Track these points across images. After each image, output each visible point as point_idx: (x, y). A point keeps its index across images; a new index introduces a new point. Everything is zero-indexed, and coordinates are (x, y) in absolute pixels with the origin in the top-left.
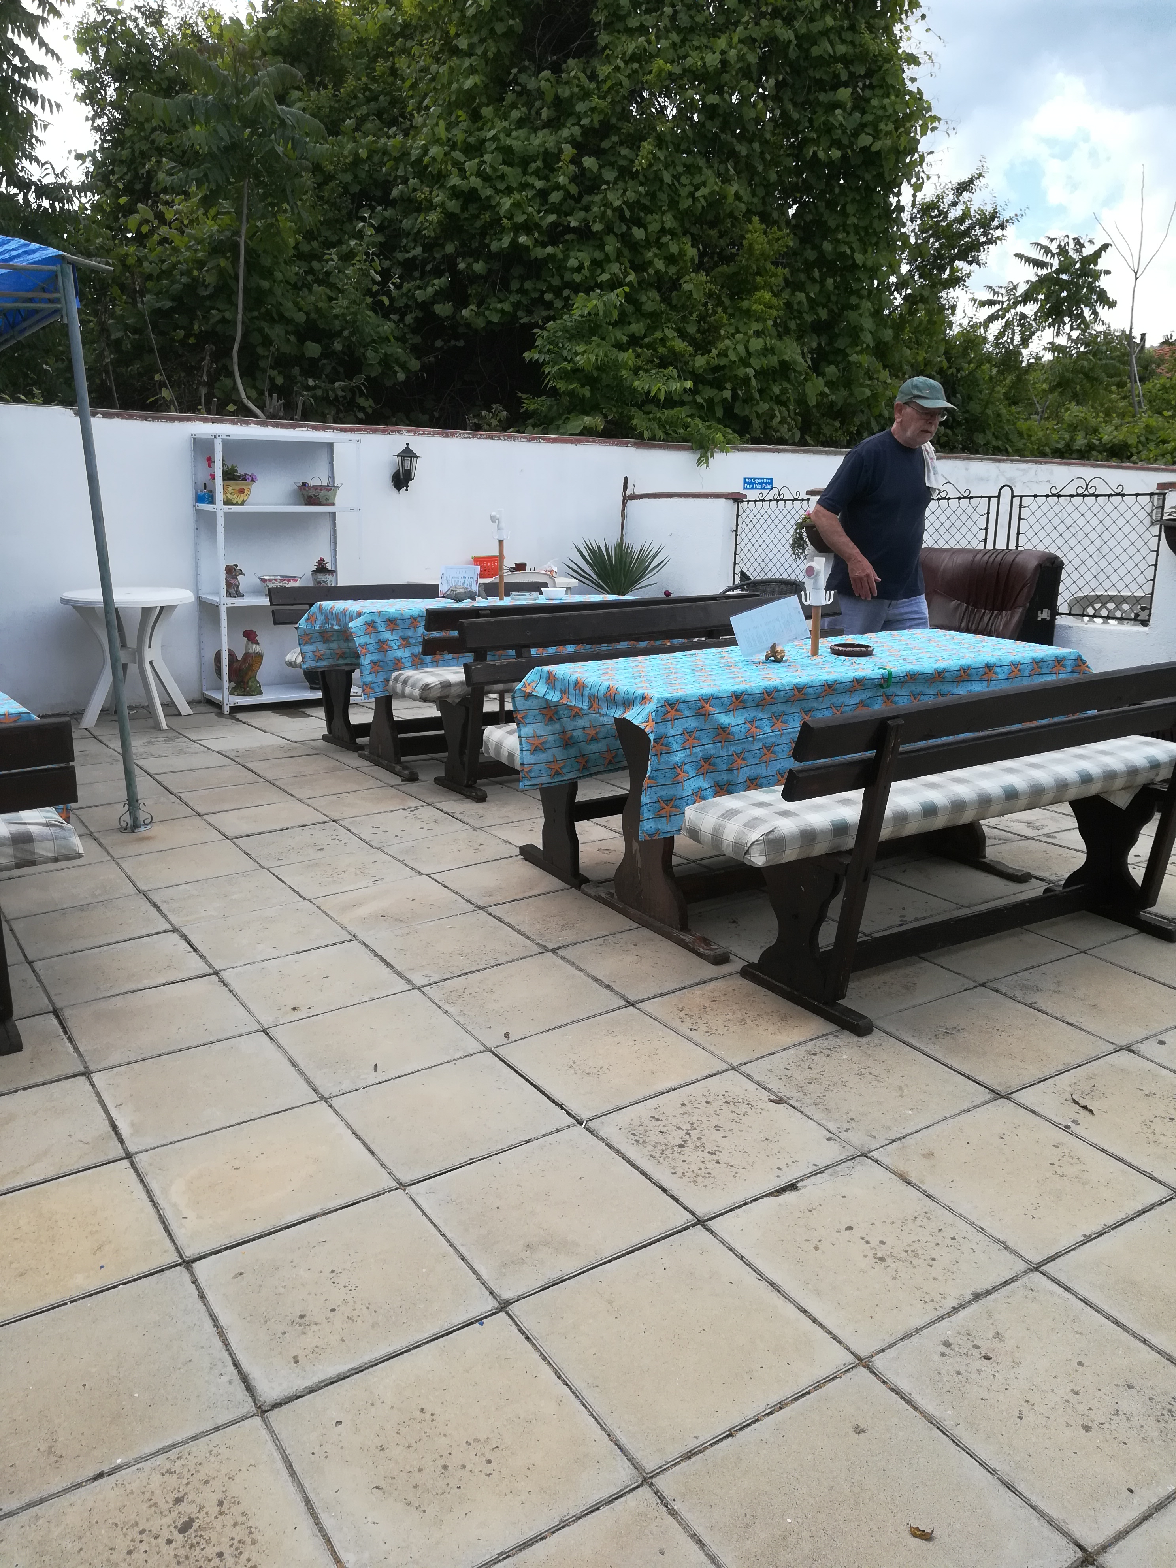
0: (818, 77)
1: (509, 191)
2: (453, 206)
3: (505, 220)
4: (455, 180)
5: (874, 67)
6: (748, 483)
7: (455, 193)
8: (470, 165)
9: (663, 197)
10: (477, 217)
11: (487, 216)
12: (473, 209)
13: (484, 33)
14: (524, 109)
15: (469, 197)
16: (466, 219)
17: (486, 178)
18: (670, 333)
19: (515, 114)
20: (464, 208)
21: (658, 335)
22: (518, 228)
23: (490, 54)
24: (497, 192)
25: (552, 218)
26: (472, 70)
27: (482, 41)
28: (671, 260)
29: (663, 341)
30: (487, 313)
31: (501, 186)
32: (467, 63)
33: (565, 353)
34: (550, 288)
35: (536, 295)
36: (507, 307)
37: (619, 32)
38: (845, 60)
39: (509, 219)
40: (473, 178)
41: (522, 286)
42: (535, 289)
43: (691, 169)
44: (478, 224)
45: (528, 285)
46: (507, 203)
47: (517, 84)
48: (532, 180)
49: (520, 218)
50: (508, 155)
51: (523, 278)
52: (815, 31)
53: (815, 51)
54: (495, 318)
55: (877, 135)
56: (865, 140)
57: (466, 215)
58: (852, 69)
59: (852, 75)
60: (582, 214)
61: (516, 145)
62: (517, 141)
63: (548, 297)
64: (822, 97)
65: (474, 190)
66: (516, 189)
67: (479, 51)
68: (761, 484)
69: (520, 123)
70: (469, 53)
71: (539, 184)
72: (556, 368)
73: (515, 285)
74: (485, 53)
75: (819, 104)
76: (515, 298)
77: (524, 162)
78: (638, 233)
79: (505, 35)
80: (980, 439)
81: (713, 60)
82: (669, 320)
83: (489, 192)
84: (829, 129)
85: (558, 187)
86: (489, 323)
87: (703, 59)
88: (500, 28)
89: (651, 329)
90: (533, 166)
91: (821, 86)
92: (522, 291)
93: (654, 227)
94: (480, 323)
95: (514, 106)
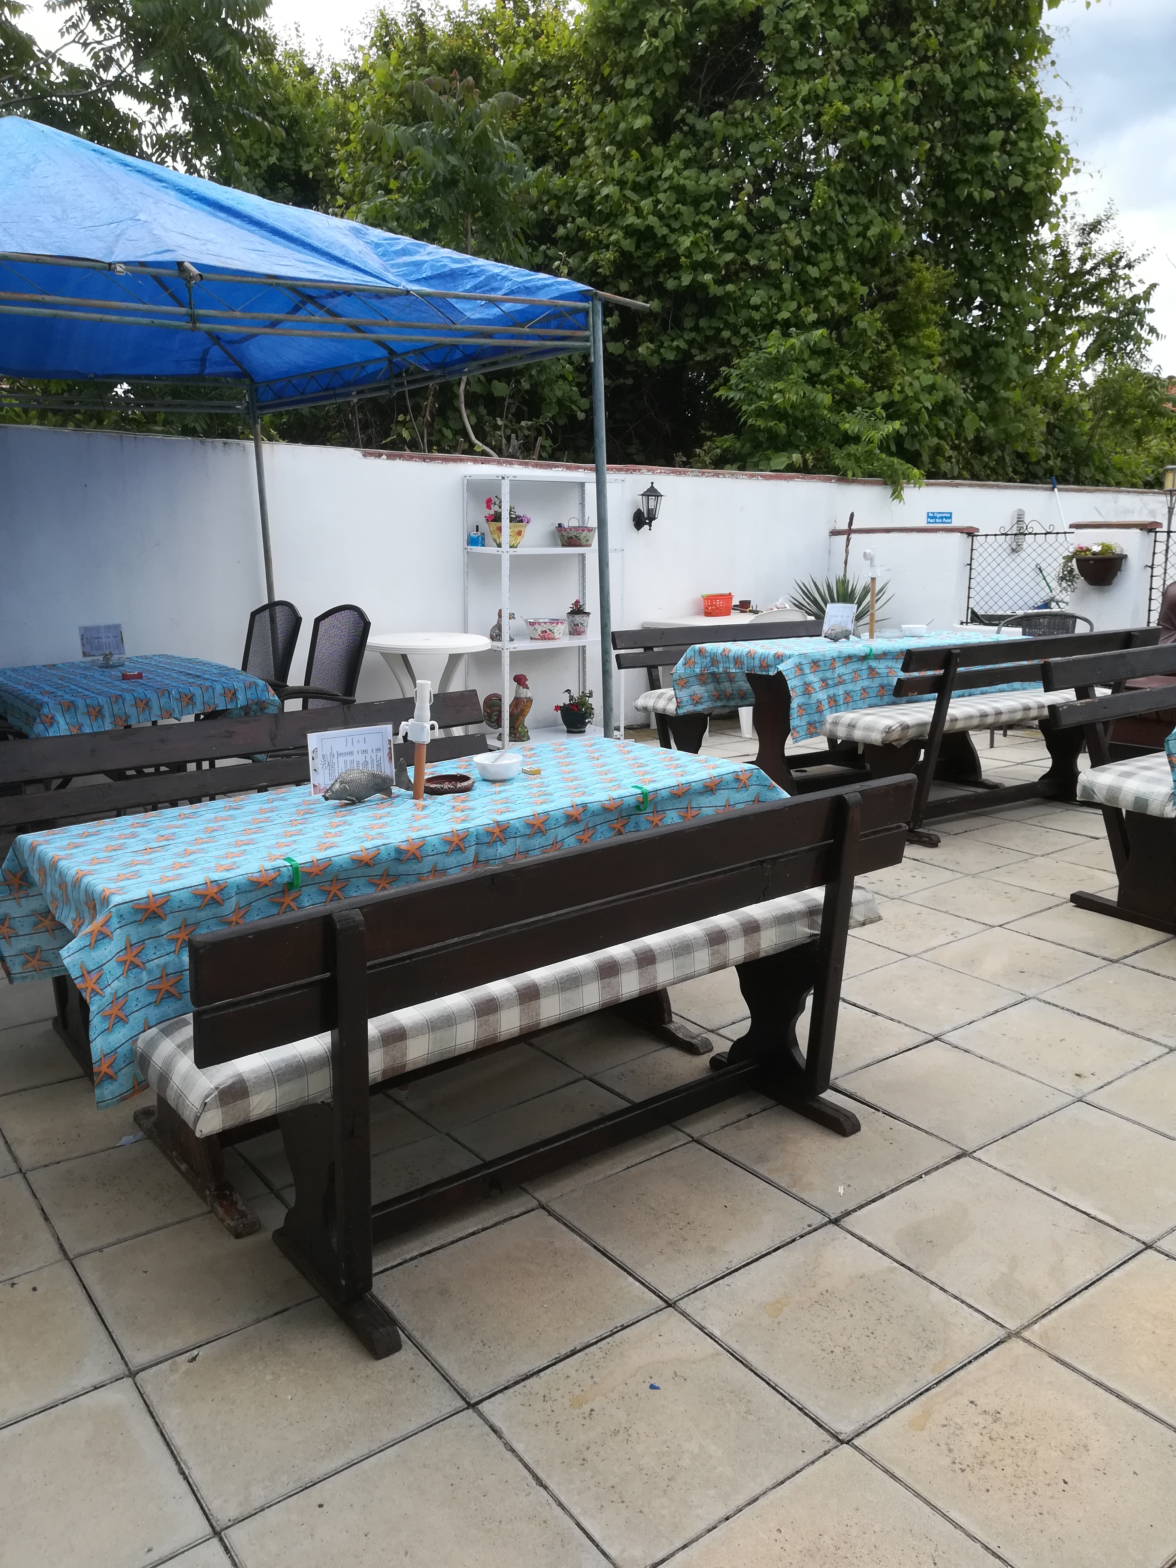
0: (968, 120)
1: (684, 230)
2: (628, 244)
3: (683, 259)
4: (631, 219)
5: (1018, 111)
6: (931, 518)
7: (629, 231)
8: (646, 204)
9: (833, 236)
10: (648, 255)
11: (663, 254)
12: (645, 248)
13: (652, 73)
14: (694, 149)
15: (643, 236)
16: (639, 257)
17: (661, 216)
18: (846, 370)
19: (684, 154)
20: (638, 247)
21: (834, 371)
22: (696, 267)
23: (658, 94)
24: (673, 231)
25: (729, 256)
26: (638, 110)
27: (649, 82)
28: (841, 298)
29: (841, 379)
30: (662, 350)
31: (676, 225)
32: (634, 103)
33: (760, 391)
34: (727, 325)
35: (710, 333)
36: (683, 345)
37: (786, 74)
38: (995, 105)
39: (686, 257)
40: (650, 217)
41: (697, 324)
42: (710, 327)
43: (856, 209)
44: (652, 262)
45: (703, 323)
46: (686, 242)
47: (686, 124)
48: (706, 219)
49: (700, 257)
50: (680, 192)
51: (698, 316)
52: (969, 75)
53: (968, 95)
54: (670, 356)
55: (1025, 175)
56: (1015, 181)
57: (639, 253)
58: (999, 113)
59: (999, 118)
60: (758, 252)
61: (690, 184)
62: (689, 179)
63: (726, 334)
64: (972, 139)
65: (650, 228)
66: (690, 228)
67: (646, 91)
68: (942, 518)
69: (688, 163)
70: (638, 93)
71: (714, 223)
72: (753, 407)
73: (688, 323)
74: (653, 93)
75: (968, 145)
76: (689, 336)
77: (696, 202)
78: (814, 272)
79: (673, 75)
80: (1086, 472)
81: (879, 102)
82: (842, 358)
83: (665, 231)
84: (980, 170)
85: (731, 226)
86: (663, 360)
87: (870, 102)
88: (668, 69)
89: (826, 366)
90: (706, 206)
91: (971, 129)
92: (696, 328)
93: (827, 265)
94: (655, 361)
95: (680, 146)
